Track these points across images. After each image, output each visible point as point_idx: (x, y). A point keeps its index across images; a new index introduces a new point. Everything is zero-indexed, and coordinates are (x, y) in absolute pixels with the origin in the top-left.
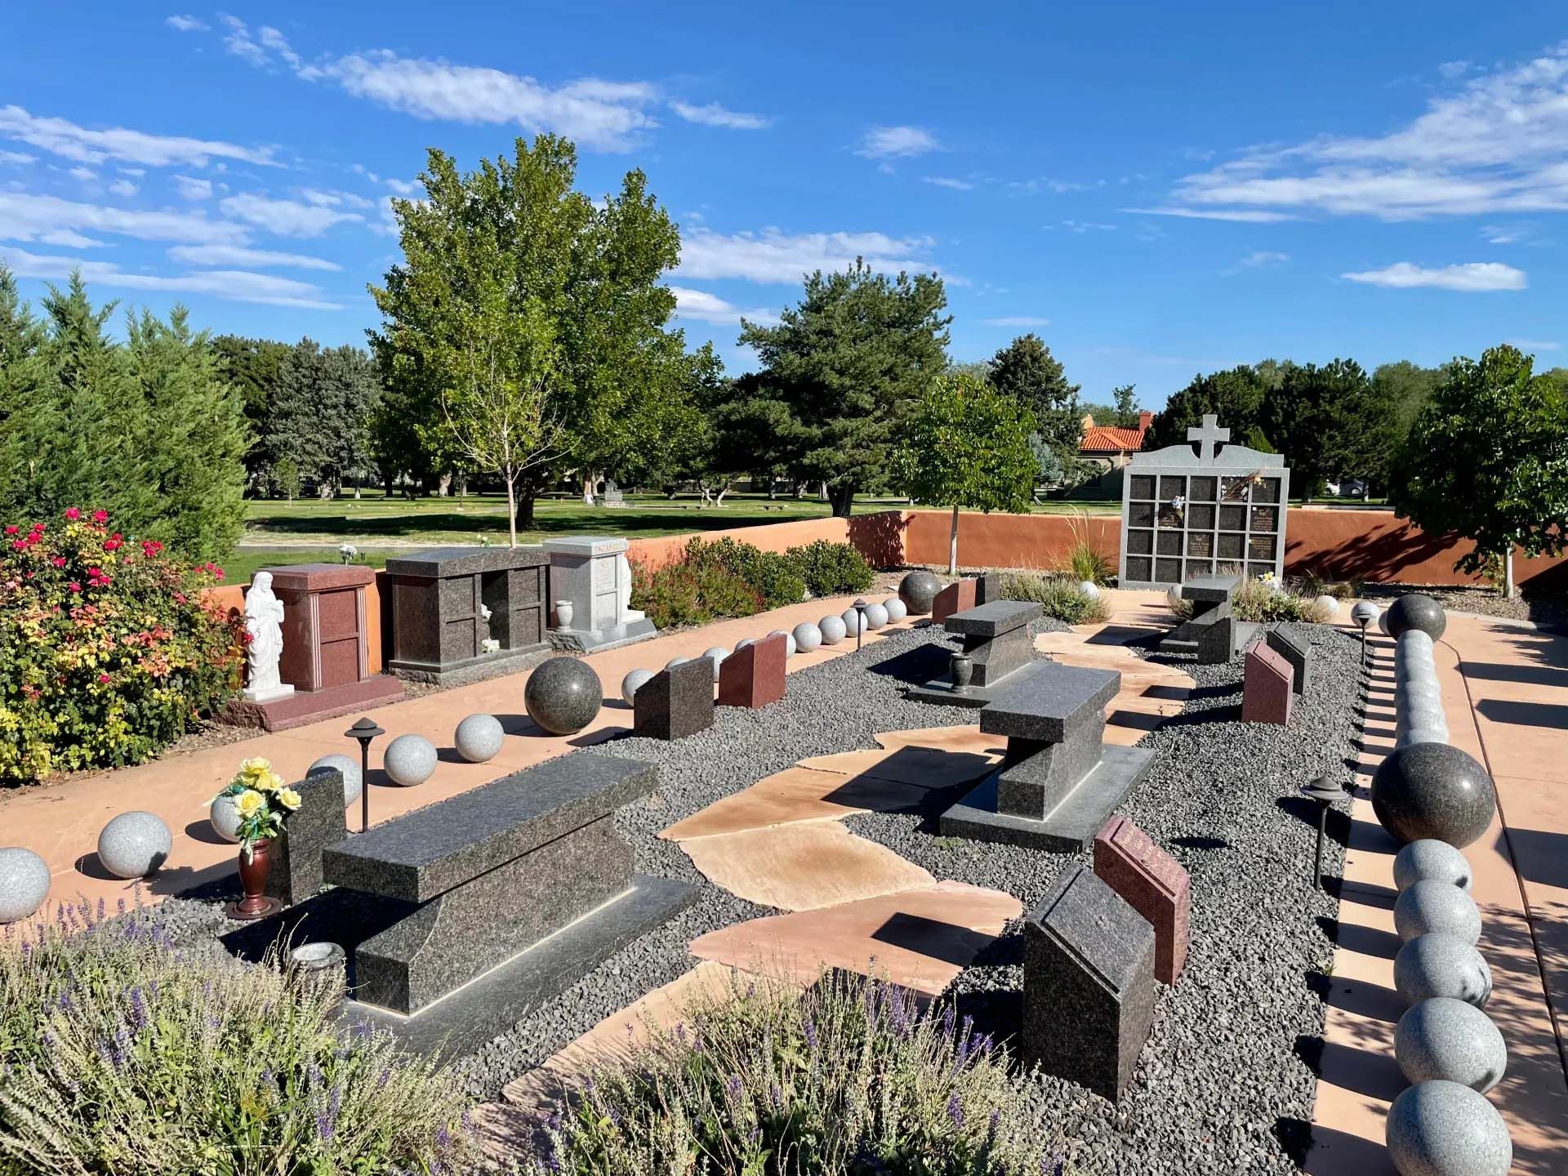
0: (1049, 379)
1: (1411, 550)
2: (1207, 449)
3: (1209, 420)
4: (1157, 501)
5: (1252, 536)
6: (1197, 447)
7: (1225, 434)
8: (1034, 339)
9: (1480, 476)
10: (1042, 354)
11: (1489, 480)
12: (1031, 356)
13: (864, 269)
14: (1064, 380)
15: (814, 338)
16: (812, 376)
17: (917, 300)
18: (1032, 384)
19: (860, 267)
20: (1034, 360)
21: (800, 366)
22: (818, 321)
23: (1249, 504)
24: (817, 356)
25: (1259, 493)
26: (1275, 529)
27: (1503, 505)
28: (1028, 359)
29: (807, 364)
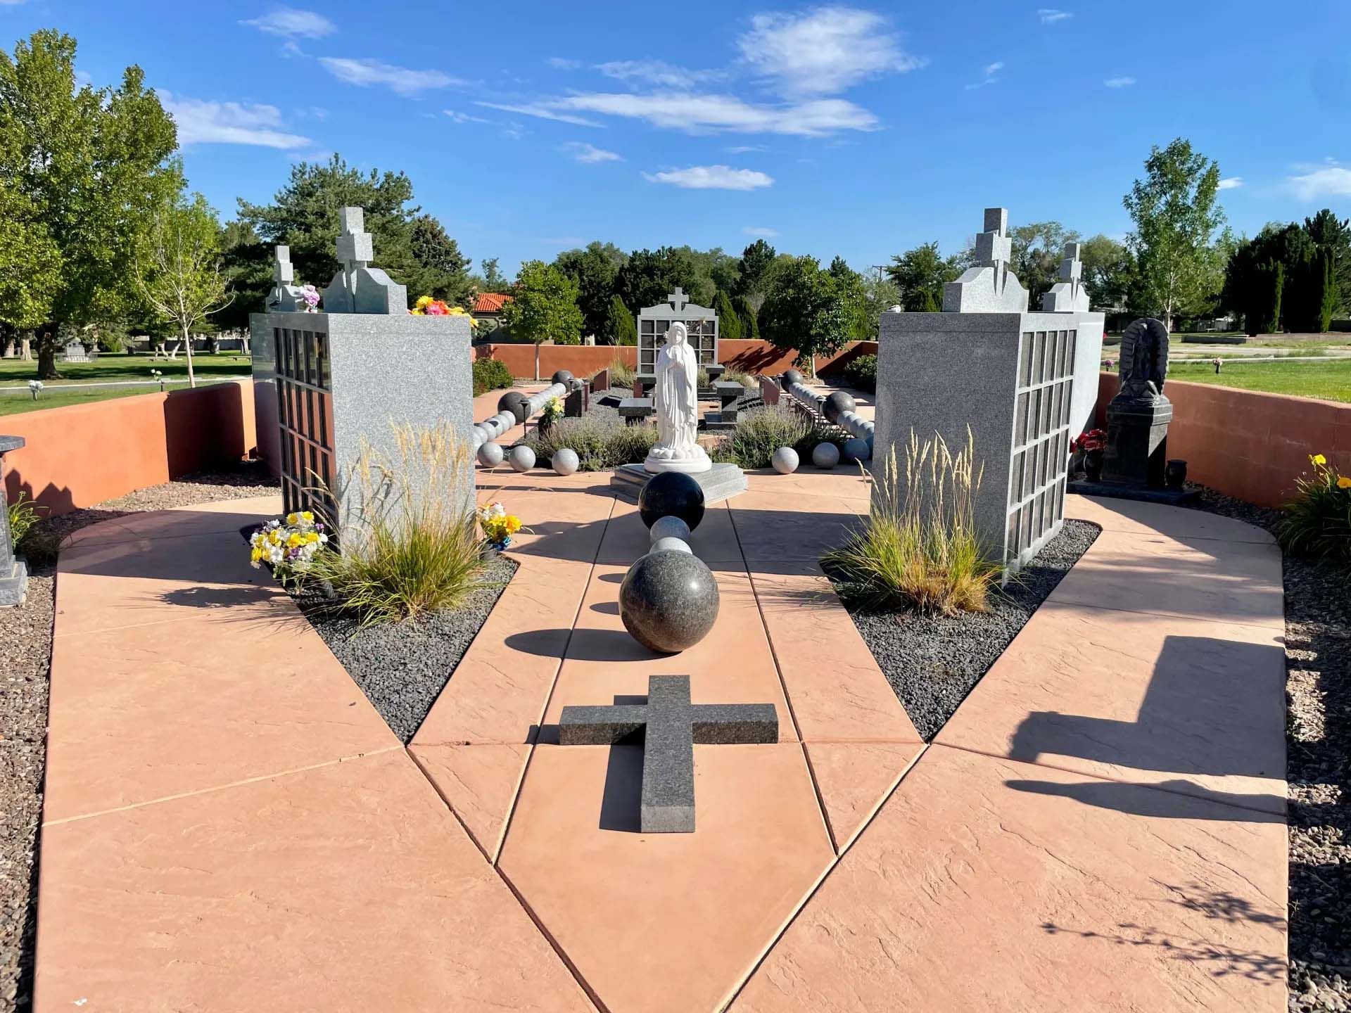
0: (447, 253)
1: (766, 359)
2: (678, 305)
3: (679, 290)
4: (655, 334)
5: (702, 351)
6: (673, 305)
7: (686, 298)
8: (430, 219)
9: (802, 319)
10: (440, 232)
11: (807, 321)
12: (431, 233)
13: (341, 163)
14: (459, 254)
15: (311, 218)
16: (316, 249)
17: (390, 192)
18: (434, 257)
19: (337, 161)
20: (434, 236)
21: (304, 241)
22: (311, 205)
23: (701, 335)
24: (320, 232)
25: (705, 329)
26: (713, 348)
27: (813, 332)
28: (429, 236)
29: (311, 238)
